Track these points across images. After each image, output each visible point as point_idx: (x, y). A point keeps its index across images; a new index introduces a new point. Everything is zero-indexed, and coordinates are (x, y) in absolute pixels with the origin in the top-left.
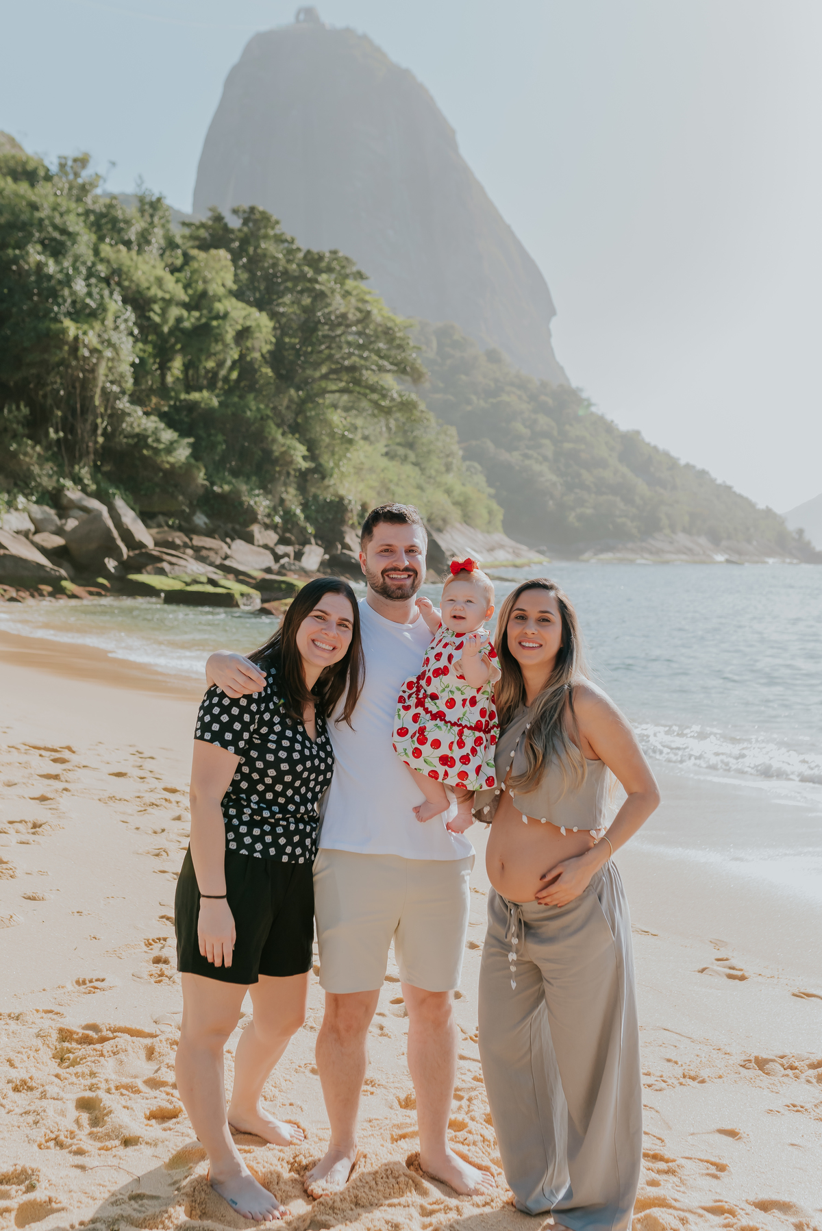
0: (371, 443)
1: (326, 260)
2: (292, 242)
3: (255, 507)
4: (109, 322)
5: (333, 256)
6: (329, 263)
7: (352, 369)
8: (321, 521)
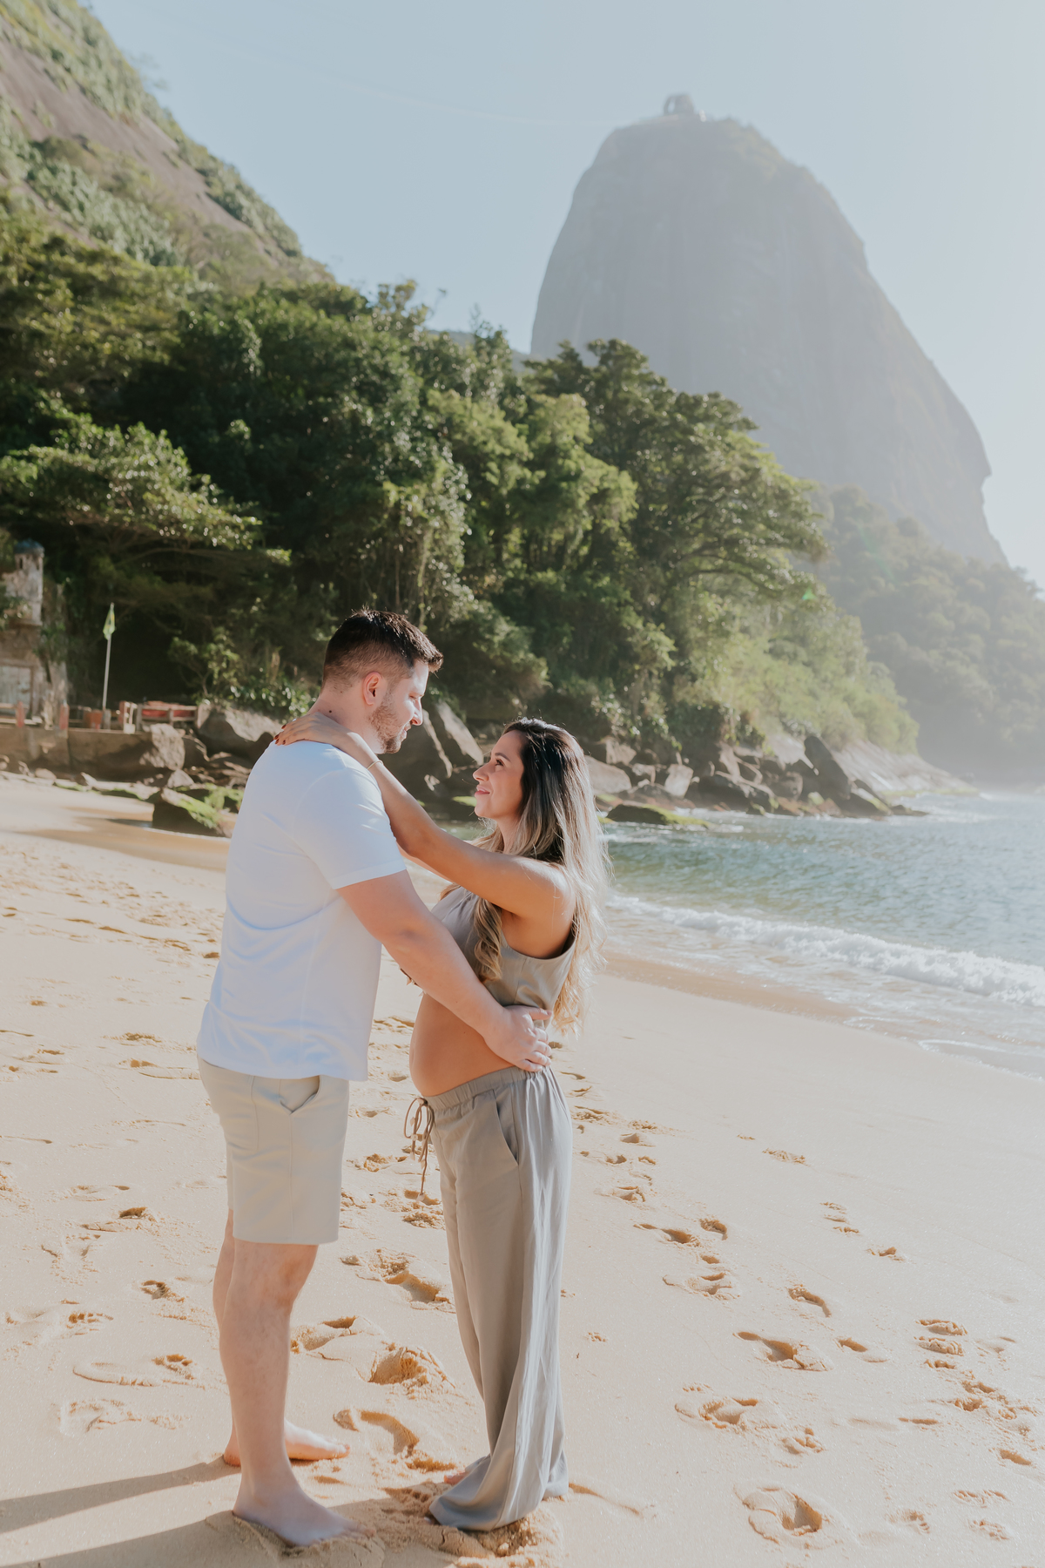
0: (751, 638)
1: (705, 405)
2: (663, 383)
3: (609, 716)
4: (437, 484)
5: (713, 400)
6: (708, 409)
7: (732, 543)
8: (689, 734)
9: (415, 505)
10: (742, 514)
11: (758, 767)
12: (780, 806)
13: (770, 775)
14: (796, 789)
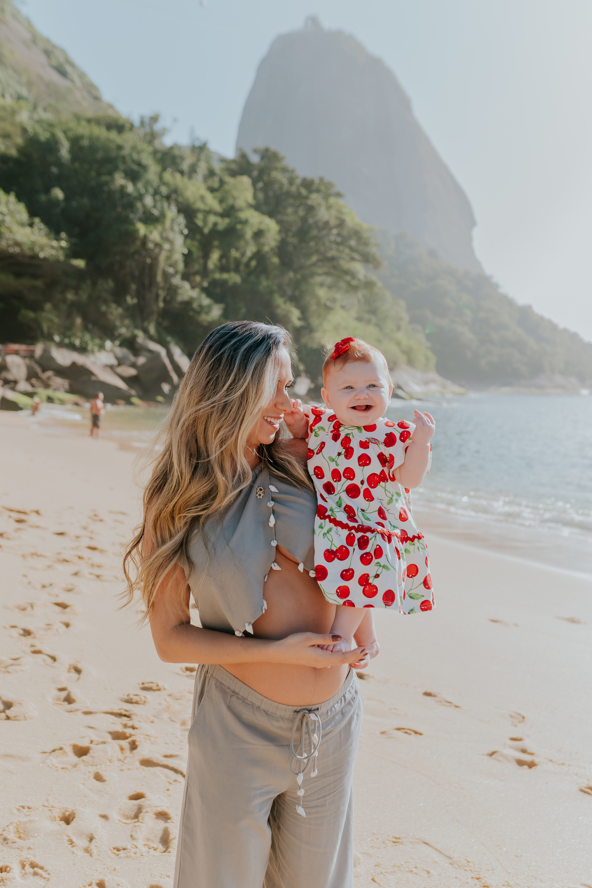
0: (346, 311)
1: (316, 184)
2: (294, 172)
4: (168, 223)
5: (321, 182)
6: (318, 186)
7: (333, 259)
8: (309, 362)
9: (155, 236)
10: (338, 244)
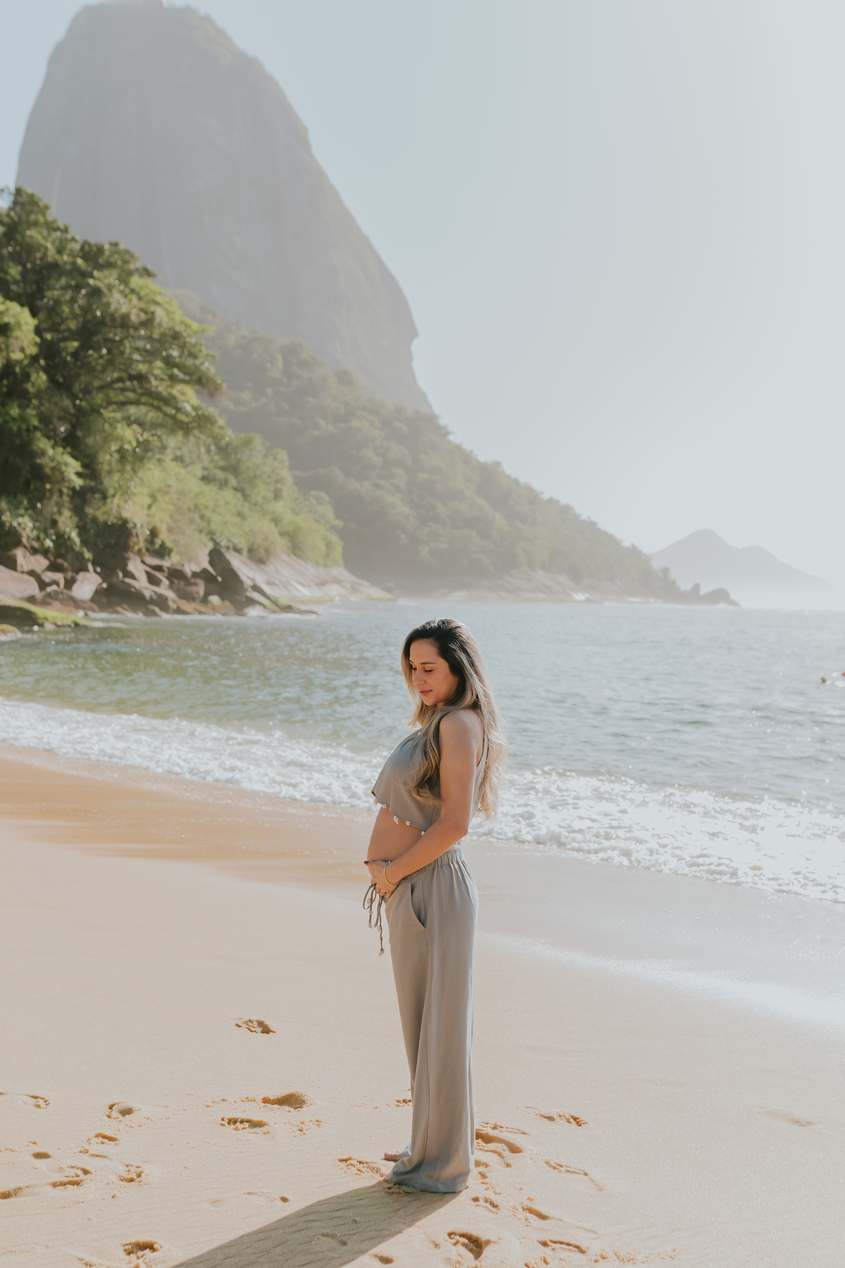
1: (107, 253)
2: (66, 230)
3: (19, 529)
6: (109, 256)
7: (141, 378)
8: (101, 546)
10: (147, 353)
11: (166, 574)
12: (178, 607)
13: (176, 581)
14: (198, 593)
